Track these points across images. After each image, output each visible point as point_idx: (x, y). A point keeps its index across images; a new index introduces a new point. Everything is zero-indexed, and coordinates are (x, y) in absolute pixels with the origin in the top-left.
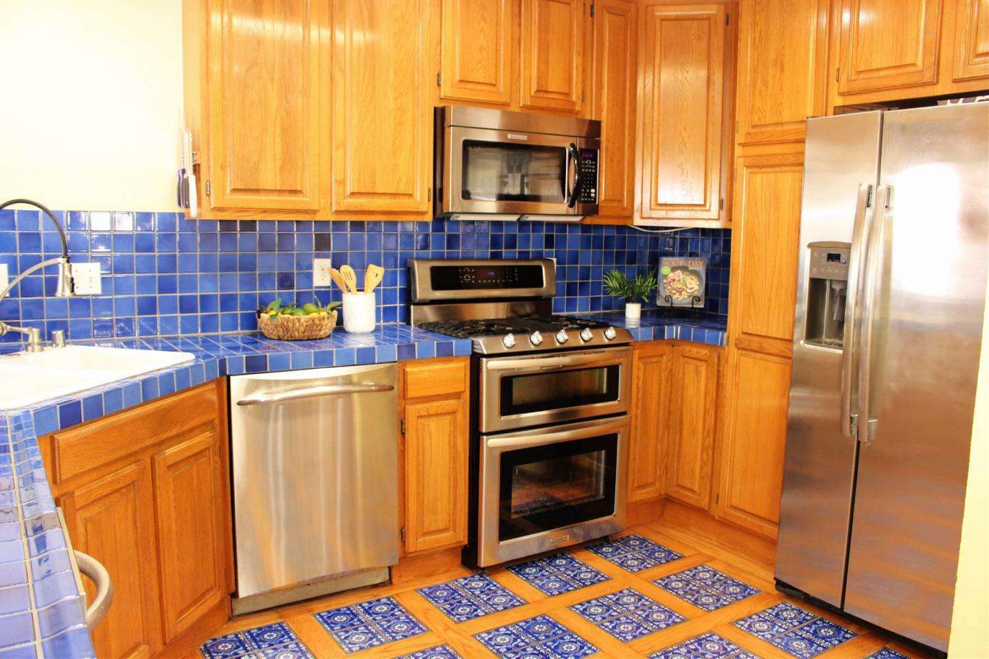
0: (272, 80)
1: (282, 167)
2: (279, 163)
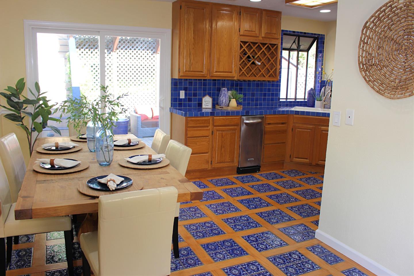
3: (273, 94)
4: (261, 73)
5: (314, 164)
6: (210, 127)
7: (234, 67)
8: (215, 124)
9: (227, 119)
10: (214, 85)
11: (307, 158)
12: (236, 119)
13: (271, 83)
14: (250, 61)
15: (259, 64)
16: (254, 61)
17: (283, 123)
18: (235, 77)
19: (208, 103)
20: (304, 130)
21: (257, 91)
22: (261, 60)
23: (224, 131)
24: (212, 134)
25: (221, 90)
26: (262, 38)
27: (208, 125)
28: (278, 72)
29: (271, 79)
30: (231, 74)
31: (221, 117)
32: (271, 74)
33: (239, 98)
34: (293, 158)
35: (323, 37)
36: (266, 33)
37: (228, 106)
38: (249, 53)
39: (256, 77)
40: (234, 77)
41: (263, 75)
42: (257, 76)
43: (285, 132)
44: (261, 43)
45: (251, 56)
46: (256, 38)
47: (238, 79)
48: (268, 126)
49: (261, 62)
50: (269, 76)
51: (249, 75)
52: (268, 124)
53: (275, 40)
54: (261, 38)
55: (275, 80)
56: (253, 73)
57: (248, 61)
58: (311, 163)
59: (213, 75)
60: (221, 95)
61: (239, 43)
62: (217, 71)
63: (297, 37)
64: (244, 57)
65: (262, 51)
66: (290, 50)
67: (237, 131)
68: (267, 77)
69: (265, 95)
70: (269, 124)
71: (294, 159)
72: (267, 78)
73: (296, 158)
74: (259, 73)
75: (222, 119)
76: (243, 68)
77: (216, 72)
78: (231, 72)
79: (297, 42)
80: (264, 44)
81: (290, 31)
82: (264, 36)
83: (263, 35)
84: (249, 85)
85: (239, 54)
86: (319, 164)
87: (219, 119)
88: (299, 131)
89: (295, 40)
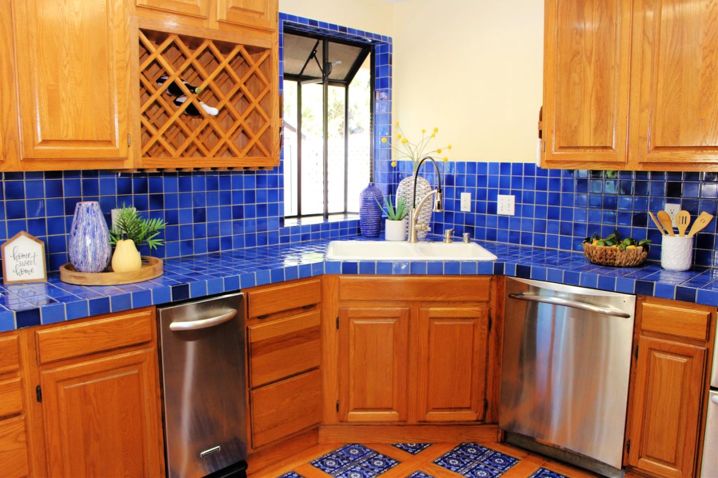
0: (590, 62)
1: (596, 130)
2: (593, 126)
3: (262, 209)
4: (221, 142)
5: (412, 420)
6: (27, 373)
7: (119, 122)
8: (44, 359)
9: (95, 329)
10: (56, 190)
11: (390, 407)
12: (136, 323)
13: (255, 175)
14: (179, 104)
15: (214, 111)
16: (196, 103)
17: (306, 308)
18: (126, 158)
19: (28, 263)
20: (374, 322)
21: (213, 201)
22: (218, 100)
23: (88, 376)
24: (39, 398)
25: (76, 210)
26: (217, 24)
27: (12, 367)
28: (276, 140)
29: (254, 163)
30: (110, 148)
31: (71, 327)
32: (256, 144)
33: (149, 234)
34: (348, 412)
35: (389, 43)
36: (233, 8)
37: (108, 269)
38: (174, 76)
39: (205, 158)
40: (122, 160)
41: (229, 150)
42: (209, 155)
43: (315, 333)
44: (215, 42)
45: (182, 85)
46: (196, 23)
47: (141, 167)
48: (259, 326)
49: (221, 105)
50: (250, 153)
51: (181, 149)
52: (259, 317)
53: (262, 35)
54: (213, 25)
55: (269, 164)
56: (193, 144)
57: (174, 105)
58: (406, 422)
59: (31, 156)
60: (76, 228)
61: (135, 35)
62: (48, 138)
63: (321, 42)
64: (156, 89)
65: (220, 68)
66: (300, 78)
67: (145, 364)
68: (241, 155)
69: (238, 213)
70: (262, 318)
71: (351, 413)
72: (240, 161)
73: (356, 409)
74: (215, 144)
75: (78, 331)
76: (157, 128)
77: (45, 142)
78: (110, 142)
79: (319, 55)
80: (226, 48)
81: (301, 19)
82: (224, 18)
83: (222, 15)
84: (184, 186)
85: (137, 77)
86: (428, 419)
87: (62, 333)
88: (358, 325)
89: (314, 49)
